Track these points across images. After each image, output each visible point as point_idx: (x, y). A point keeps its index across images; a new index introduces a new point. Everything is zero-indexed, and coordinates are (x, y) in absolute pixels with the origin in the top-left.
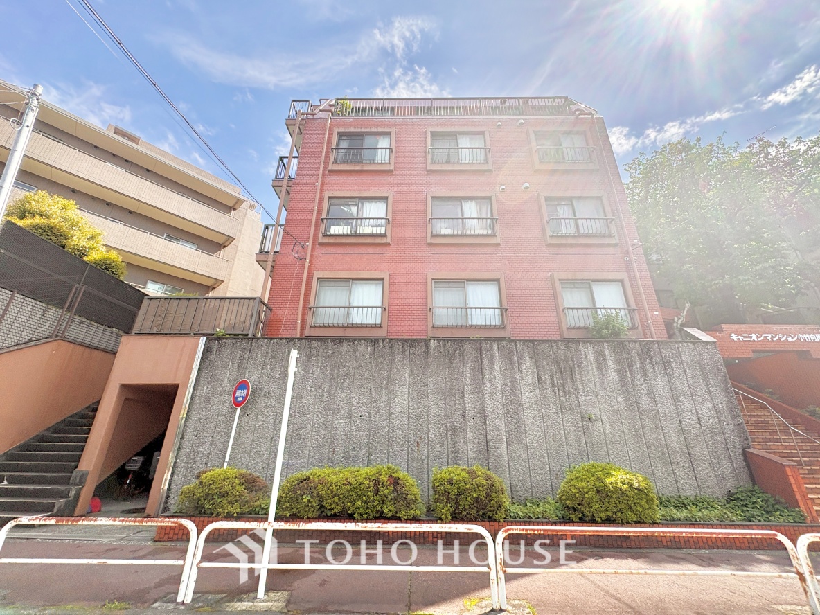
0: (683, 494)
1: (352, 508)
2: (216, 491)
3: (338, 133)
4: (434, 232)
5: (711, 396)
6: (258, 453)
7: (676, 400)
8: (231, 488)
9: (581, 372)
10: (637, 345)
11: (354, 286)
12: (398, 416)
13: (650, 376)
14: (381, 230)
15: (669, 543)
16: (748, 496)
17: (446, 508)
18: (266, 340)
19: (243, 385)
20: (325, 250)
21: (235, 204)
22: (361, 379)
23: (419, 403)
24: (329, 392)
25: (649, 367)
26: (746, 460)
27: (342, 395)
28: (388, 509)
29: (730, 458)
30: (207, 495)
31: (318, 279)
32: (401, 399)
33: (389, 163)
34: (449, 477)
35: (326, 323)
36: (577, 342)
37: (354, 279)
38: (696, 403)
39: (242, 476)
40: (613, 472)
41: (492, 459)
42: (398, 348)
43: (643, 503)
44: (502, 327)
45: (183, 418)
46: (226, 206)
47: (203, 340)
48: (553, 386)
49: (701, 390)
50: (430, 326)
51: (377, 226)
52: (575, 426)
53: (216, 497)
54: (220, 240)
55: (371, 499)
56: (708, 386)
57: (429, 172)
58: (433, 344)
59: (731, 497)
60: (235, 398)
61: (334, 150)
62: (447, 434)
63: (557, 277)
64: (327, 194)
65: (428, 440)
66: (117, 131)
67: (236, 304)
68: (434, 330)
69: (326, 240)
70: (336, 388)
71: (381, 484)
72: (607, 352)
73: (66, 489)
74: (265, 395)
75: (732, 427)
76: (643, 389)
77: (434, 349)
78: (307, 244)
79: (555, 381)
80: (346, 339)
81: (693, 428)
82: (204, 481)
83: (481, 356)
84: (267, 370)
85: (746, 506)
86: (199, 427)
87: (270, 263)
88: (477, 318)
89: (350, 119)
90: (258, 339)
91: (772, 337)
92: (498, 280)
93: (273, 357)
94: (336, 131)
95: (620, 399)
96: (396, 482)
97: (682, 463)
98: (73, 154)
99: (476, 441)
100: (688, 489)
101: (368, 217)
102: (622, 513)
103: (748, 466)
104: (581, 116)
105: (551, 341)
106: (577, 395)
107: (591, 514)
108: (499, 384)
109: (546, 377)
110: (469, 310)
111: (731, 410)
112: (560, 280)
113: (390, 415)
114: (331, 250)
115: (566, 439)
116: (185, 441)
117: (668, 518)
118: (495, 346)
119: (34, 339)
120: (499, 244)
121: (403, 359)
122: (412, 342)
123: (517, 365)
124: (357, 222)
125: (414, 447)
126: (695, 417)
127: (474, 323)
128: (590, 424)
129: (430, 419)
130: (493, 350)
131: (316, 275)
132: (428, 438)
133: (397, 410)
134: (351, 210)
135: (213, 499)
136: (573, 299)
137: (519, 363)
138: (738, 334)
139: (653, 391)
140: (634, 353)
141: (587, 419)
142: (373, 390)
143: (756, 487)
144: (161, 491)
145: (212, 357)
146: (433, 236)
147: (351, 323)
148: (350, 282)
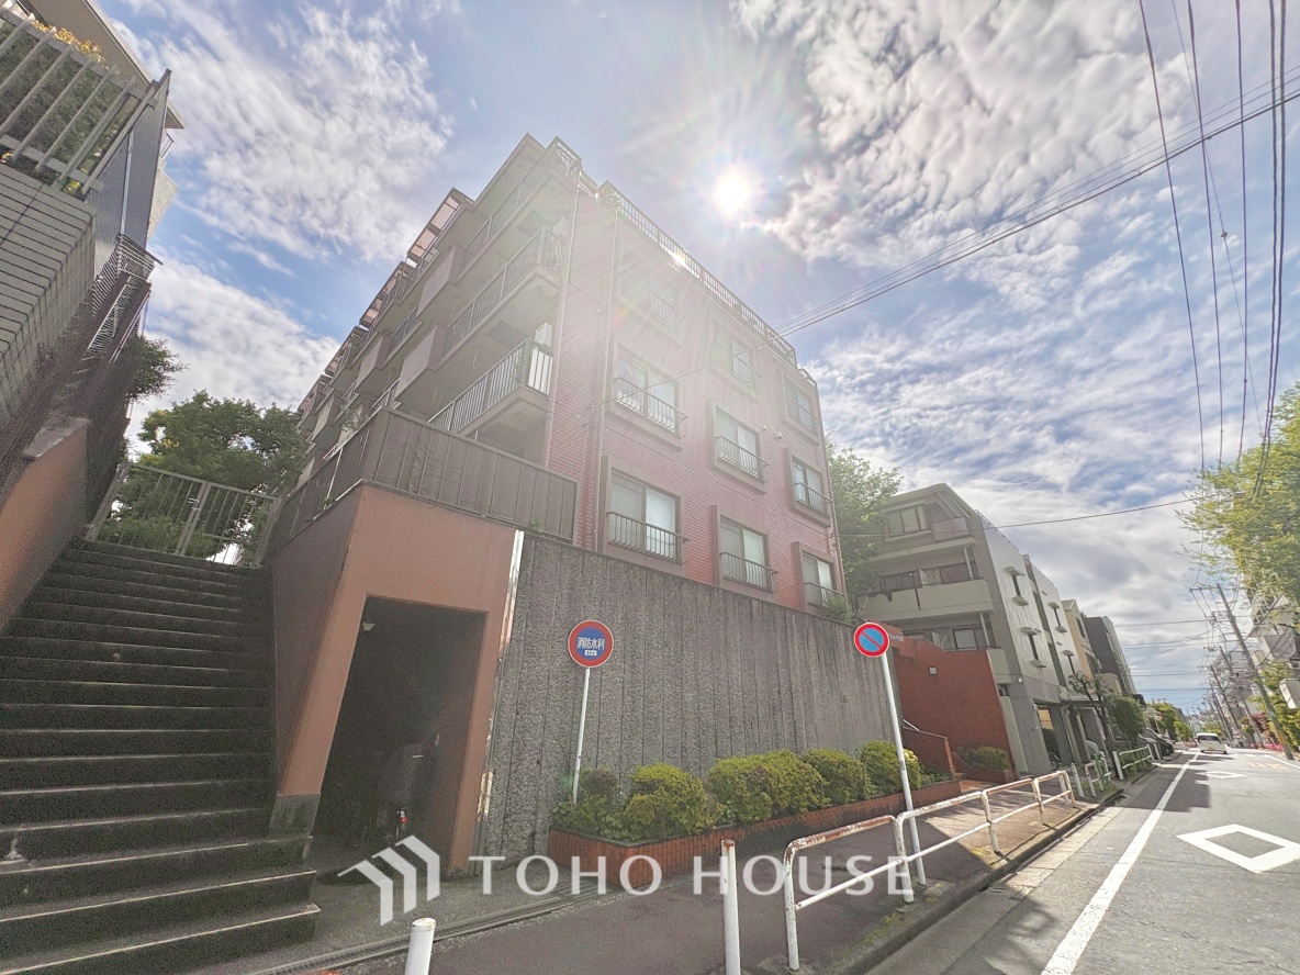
4: (720, 455)
6: (607, 741)
11: (648, 495)
14: (671, 427)
18: (601, 559)
19: (593, 631)
20: (611, 423)
31: (612, 468)
35: (624, 542)
37: (648, 485)
47: (519, 536)
50: (722, 575)
51: (667, 418)
52: (838, 707)
62: (770, 713)
64: (617, 339)
69: (619, 412)
70: (682, 648)
77: (756, 612)
79: (827, 661)
83: (786, 627)
86: (522, 698)
88: (750, 575)
92: (763, 535)
93: (612, 589)
95: (856, 682)
106: (837, 676)
108: (797, 659)
110: (745, 563)
112: (802, 551)
113: (729, 688)
114: (620, 429)
116: (502, 723)
124: (646, 398)
127: (750, 581)
130: (792, 622)
131: (611, 461)
132: (758, 718)
133: (734, 682)
136: (808, 573)
137: (807, 638)
141: (843, 700)
142: (713, 653)
144: (479, 820)
145: (529, 571)
146: (720, 459)
147: (648, 549)
148: (642, 487)
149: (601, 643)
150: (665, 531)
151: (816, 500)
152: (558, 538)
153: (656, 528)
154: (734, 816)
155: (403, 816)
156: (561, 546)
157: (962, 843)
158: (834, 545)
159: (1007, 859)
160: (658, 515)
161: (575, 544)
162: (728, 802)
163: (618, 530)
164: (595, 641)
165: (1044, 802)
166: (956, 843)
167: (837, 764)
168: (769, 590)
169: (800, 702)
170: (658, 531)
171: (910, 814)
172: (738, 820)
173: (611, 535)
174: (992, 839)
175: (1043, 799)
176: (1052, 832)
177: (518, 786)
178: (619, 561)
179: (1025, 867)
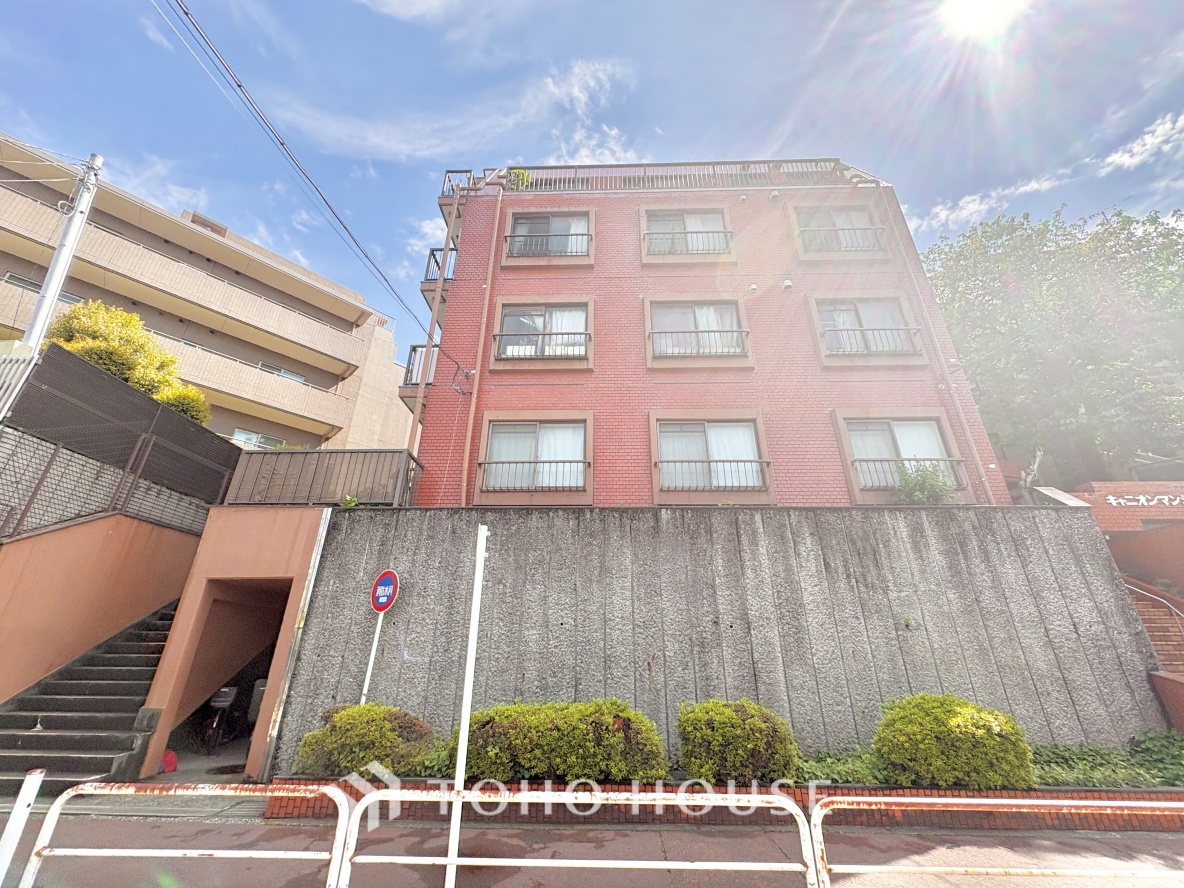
0: (1060, 741)
1: (562, 767)
2: (357, 740)
3: (514, 214)
4: (657, 353)
5: (1089, 589)
6: (411, 681)
7: (1036, 596)
8: (378, 736)
9: (889, 555)
10: (971, 514)
11: (542, 432)
12: (617, 624)
13: (995, 561)
14: (579, 351)
15: (1056, 822)
16: (1163, 746)
17: (707, 766)
18: (419, 512)
19: (387, 579)
20: (496, 379)
21: (359, 319)
22: (561, 569)
23: (649, 603)
24: (514, 588)
25: (991, 547)
26: (1153, 689)
27: (533, 593)
28: (617, 769)
29: (1128, 685)
30: (343, 745)
31: (490, 421)
32: (621, 599)
33: (588, 255)
34: (707, 717)
35: (504, 486)
36: (879, 509)
37: (542, 422)
38: (1068, 600)
39: (392, 717)
40: (958, 709)
41: (762, 688)
42: (613, 521)
43: (1011, 757)
44: (763, 489)
45: (299, 628)
46: (346, 321)
47: (328, 512)
48: (848, 576)
49: (1074, 581)
50: (656, 489)
51: (574, 345)
52: (886, 638)
53: (357, 750)
54: (337, 369)
55: (592, 751)
56: (1084, 574)
57: (644, 266)
58: (665, 515)
59: (1135, 747)
60: (375, 599)
61: (508, 239)
62: (692, 651)
63: (840, 415)
64: (500, 301)
65: (665, 661)
66: (196, 219)
67: (374, 460)
68: (664, 495)
69: (501, 366)
70: (524, 582)
71: (604, 728)
72: (926, 524)
73: (129, 737)
74: (419, 594)
75: (1126, 637)
76: (983, 579)
77: (668, 522)
78: (474, 372)
79: (852, 570)
80: (536, 509)
81: (1067, 640)
82: (338, 725)
83: (738, 532)
84: (421, 557)
85: (1161, 761)
86: (323, 642)
87: (420, 401)
88: (725, 477)
89: (530, 195)
90: (407, 510)
91: (1170, 499)
92: (753, 421)
93: (430, 537)
94: (510, 212)
95: (951, 596)
96: (626, 725)
97: (1055, 694)
98: (136, 252)
99: (739, 660)
100: (1069, 736)
101: (559, 331)
102: (978, 773)
103: (1158, 697)
104: (860, 185)
105: (840, 509)
106: (886, 590)
107: (930, 776)
108: (766, 575)
109: (837, 563)
110: (713, 465)
111: (1123, 611)
112: (845, 419)
113: (605, 622)
114: (507, 380)
115: (874, 657)
116: (304, 664)
117: (1050, 781)
118: (758, 517)
119: (83, 513)
120: (753, 369)
121: (622, 537)
122: (633, 513)
123: (792, 545)
124: (543, 340)
125: (644, 670)
126: (1068, 623)
127: (722, 484)
128: (909, 634)
129: (666, 628)
130: (754, 524)
131: (488, 415)
132: (665, 657)
133: (616, 615)
134: (534, 322)
135: (352, 752)
136: (865, 446)
137: (795, 543)
138: (1118, 495)
139: (1001, 584)
140: (967, 526)
141: (903, 626)
142: (578, 583)
143: (1174, 732)
144: (268, 740)
145: (341, 538)
146: (655, 358)
148: (535, 426)
149: (389, 590)
151: (888, 340)
152: (382, 504)
153: (549, 462)
156: (375, 510)
168: (760, 489)
170: (559, 465)
177: (312, 716)
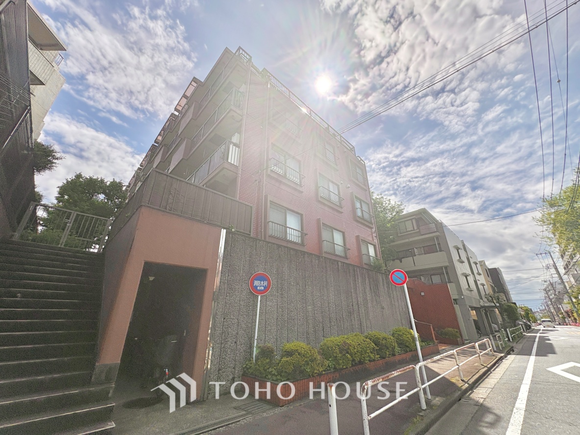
4: (321, 195)
9: (379, 286)
11: (288, 213)
19: (262, 278)
20: (269, 180)
31: (270, 201)
35: (276, 235)
37: (288, 209)
47: (224, 232)
50: (323, 251)
52: (380, 311)
65: (343, 319)
68: (325, 253)
69: (273, 174)
70: (305, 285)
77: (340, 268)
79: (374, 290)
83: (355, 274)
86: (226, 311)
92: (342, 232)
95: (388, 300)
99: (357, 318)
106: (379, 297)
108: (361, 289)
110: (335, 245)
112: (361, 239)
114: (273, 182)
127: (337, 253)
136: (364, 249)
137: (365, 280)
139: (394, 297)
141: (382, 308)
142: (321, 288)
144: (205, 372)
145: (229, 249)
146: (321, 197)
147: (288, 239)
148: (285, 210)
149: (266, 283)
150: (296, 230)
151: (366, 216)
152: (244, 233)
153: (292, 229)
154: (333, 366)
155: (167, 372)
156: (245, 236)
157: (447, 377)
158: (375, 237)
159: (468, 384)
160: (292, 222)
161: (252, 236)
162: (330, 359)
163: (273, 230)
164: (262, 282)
165: (481, 354)
166: (443, 377)
167: (382, 339)
168: (346, 258)
169: (362, 310)
170: (293, 230)
171: (421, 364)
172: (335, 368)
173: (270, 232)
174: (460, 373)
175: (480, 352)
176: (486, 369)
177: (225, 355)
178: (274, 244)
179: (477, 387)
